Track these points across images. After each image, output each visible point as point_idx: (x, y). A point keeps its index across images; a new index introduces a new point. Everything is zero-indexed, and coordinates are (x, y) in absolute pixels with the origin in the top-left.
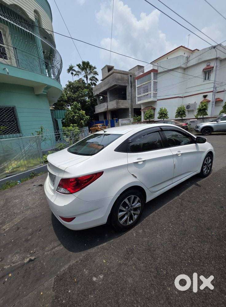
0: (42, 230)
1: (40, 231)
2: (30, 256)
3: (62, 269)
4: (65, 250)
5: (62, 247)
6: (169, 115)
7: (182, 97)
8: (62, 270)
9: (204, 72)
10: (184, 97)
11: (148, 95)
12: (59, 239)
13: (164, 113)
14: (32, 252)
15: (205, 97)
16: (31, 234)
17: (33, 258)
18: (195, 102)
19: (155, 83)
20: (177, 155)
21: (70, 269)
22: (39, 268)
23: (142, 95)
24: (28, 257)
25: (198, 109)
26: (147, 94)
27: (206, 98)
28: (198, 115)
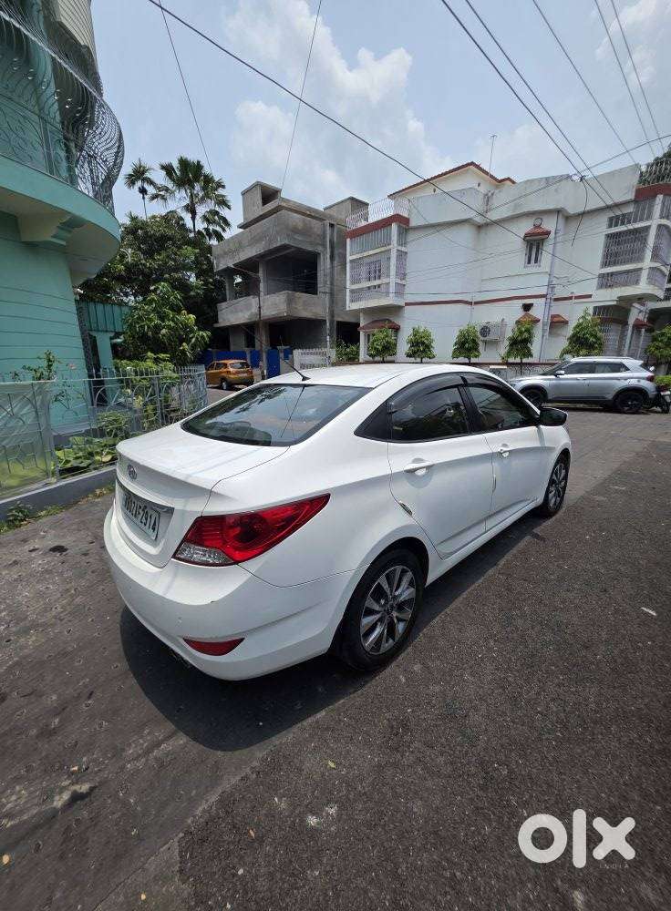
0: (98, 694)
1: (89, 698)
2: (73, 784)
3: (201, 809)
4: (196, 749)
5: (182, 740)
6: (437, 348)
7: (470, 303)
8: (198, 812)
9: (528, 241)
10: (476, 303)
11: (379, 286)
12: (169, 717)
13: (423, 343)
14: (76, 768)
15: (527, 307)
16: (60, 710)
17: (84, 788)
18: (503, 320)
19: (402, 255)
20: (500, 453)
21: (226, 802)
22: (116, 816)
23: (365, 284)
24: (63, 789)
25: (510, 339)
26: (377, 282)
27: (530, 312)
28: (509, 354)
